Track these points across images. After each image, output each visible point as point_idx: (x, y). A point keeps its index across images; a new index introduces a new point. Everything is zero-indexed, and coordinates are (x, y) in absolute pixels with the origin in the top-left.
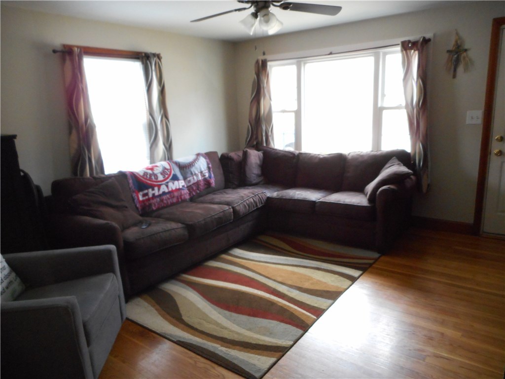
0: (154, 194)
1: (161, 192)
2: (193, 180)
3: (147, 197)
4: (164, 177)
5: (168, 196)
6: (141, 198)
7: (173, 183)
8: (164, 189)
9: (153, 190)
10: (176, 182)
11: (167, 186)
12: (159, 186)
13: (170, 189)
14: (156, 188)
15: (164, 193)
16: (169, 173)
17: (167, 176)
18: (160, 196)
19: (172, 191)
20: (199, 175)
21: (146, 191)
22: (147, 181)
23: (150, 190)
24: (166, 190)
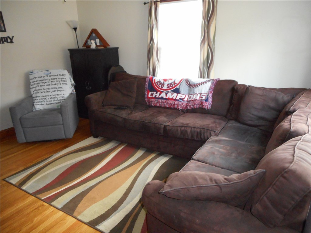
0: (156, 96)
1: (160, 97)
2: (193, 97)
3: (152, 96)
4: (167, 88)
5: (164, 101)
6: (149, 96)
7: (172, 94)
8: (163, 95)
9: (157, 93)
10: (175, 95)
11: (166, 94)
12: (161, 92)
13: (167, 97)
14: (159, 93)
15: (162, 98)
16: (173, 86)
17: (170, 88)
18: (158, 98)
19: (169, 99)
20: (199, 95)
21: (153, 93)
22: (156, 87)
23: (155, 93)
24: (165, 97)
